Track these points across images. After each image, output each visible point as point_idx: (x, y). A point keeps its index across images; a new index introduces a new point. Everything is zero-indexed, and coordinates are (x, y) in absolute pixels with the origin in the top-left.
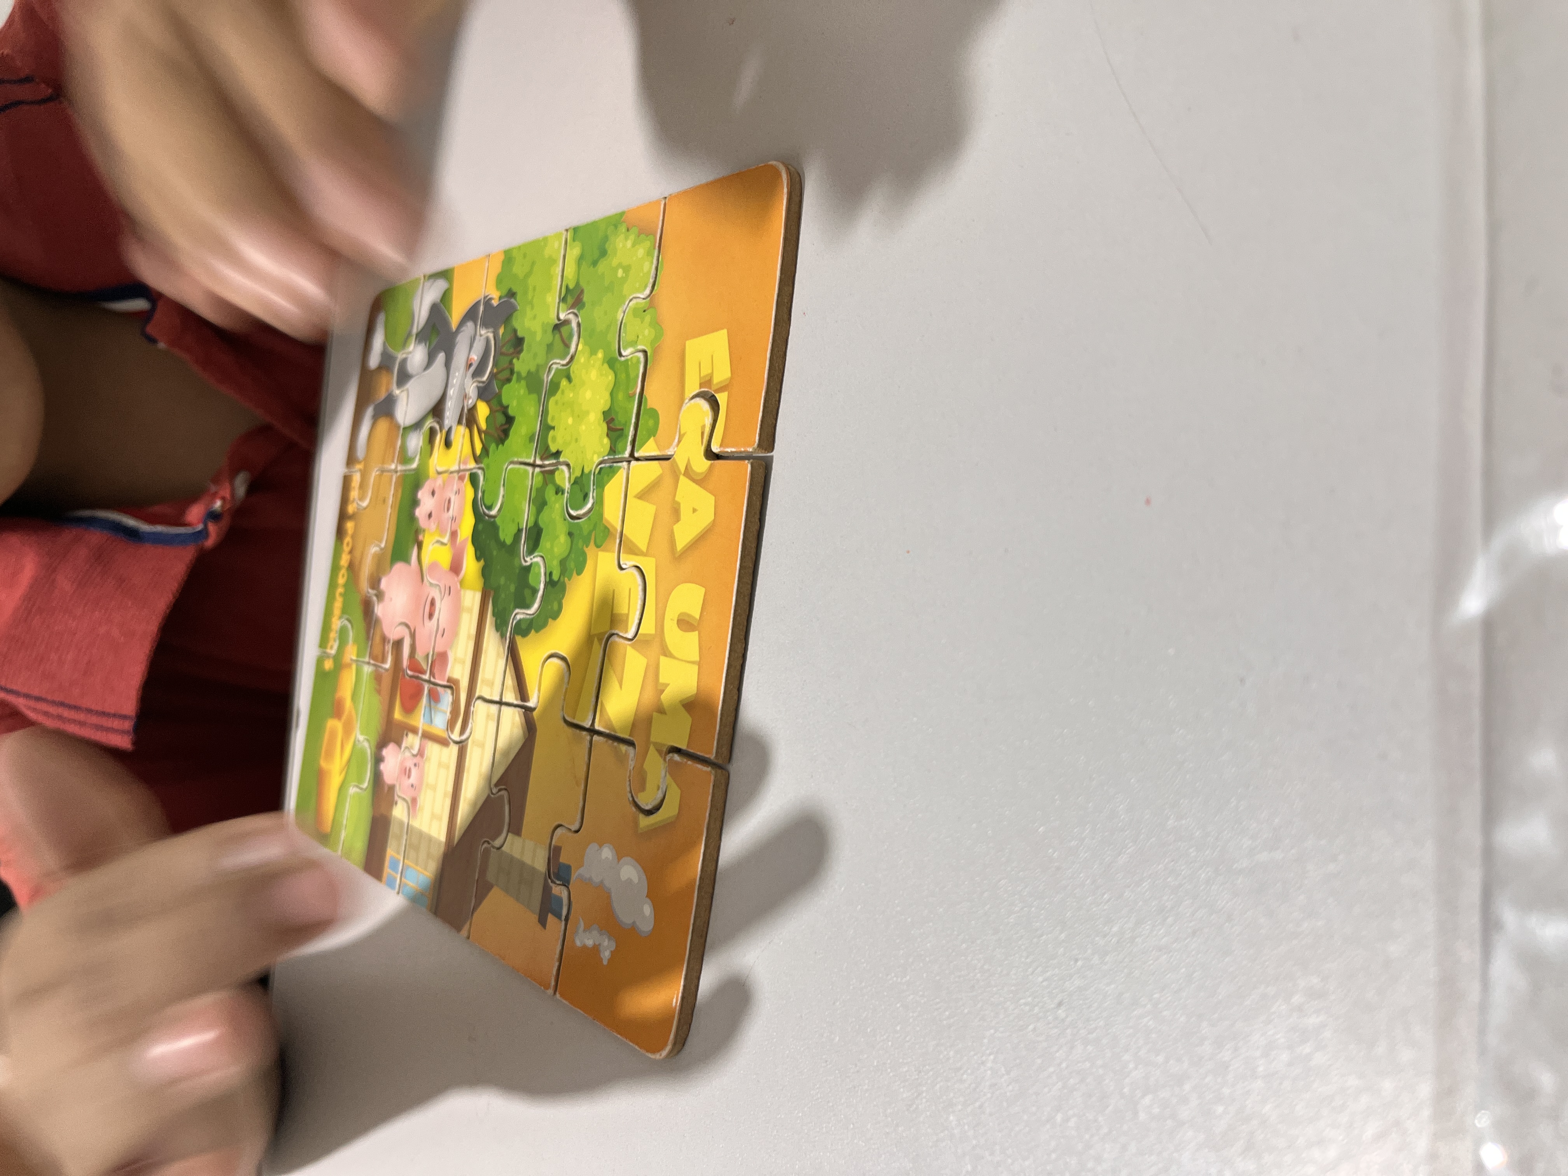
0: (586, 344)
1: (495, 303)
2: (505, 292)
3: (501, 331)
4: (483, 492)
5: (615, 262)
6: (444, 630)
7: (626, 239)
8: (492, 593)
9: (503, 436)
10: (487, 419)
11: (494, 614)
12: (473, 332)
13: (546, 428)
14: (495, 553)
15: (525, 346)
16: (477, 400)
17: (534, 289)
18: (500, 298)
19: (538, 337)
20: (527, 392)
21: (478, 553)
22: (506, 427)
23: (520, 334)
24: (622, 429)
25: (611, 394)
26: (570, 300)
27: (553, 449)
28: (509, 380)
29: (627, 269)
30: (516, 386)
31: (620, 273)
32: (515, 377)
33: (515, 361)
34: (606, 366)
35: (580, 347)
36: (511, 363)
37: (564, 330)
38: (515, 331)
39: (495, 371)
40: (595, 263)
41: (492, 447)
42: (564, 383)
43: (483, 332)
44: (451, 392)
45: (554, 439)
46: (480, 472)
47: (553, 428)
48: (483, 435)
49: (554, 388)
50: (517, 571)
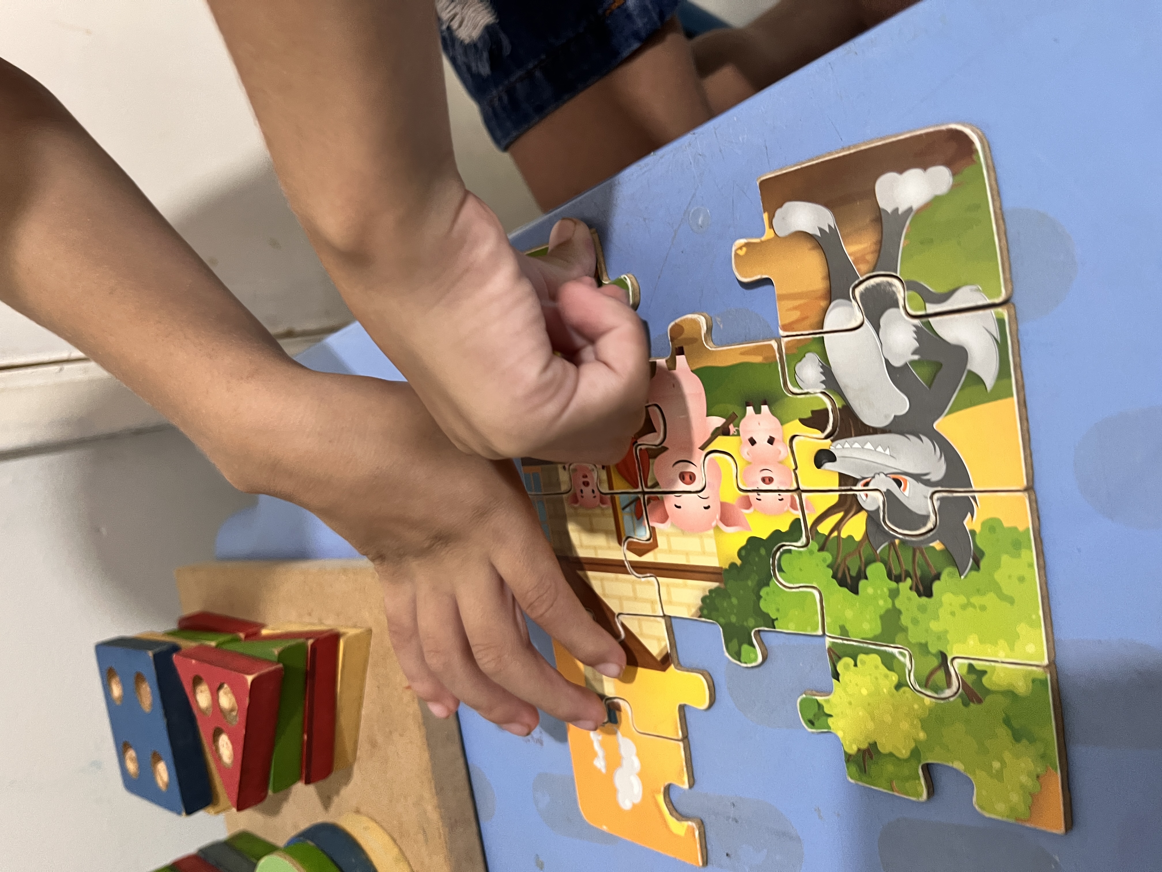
0: (931, 710)
1: (968, 523)
3: (937, 545)
4: (789, 551)
5: (1007, 756)
6: (679, 507)
7: (1029, 775)
8: (722, 586)
9: (840, 575)
10: (850, 537)
11: (711, 591)
13: (854, 654)
14: (750, 583)
16: (867, 511)
17: (983, 608)
18: (973, 532)
19: (934, 626)
20: (882, 612)
21: (743, 553)
22: (849, 580)
24: (865, 772)
25: (891, 755)
26: (970, 679)
27: (840, 668)
28: (890, 576)
29: (999, 776)
30: (886, 590)
31: (996, 765)
34: (913, 745)
35: (927, 701)
39: (897, 541)
40: (1007, 722)
41: (828, 556)
42: (894, 678)
45: (846, 667)
46: (804, 540)
47: (856, 665)
49: (889, 662)
50: (745, 624)
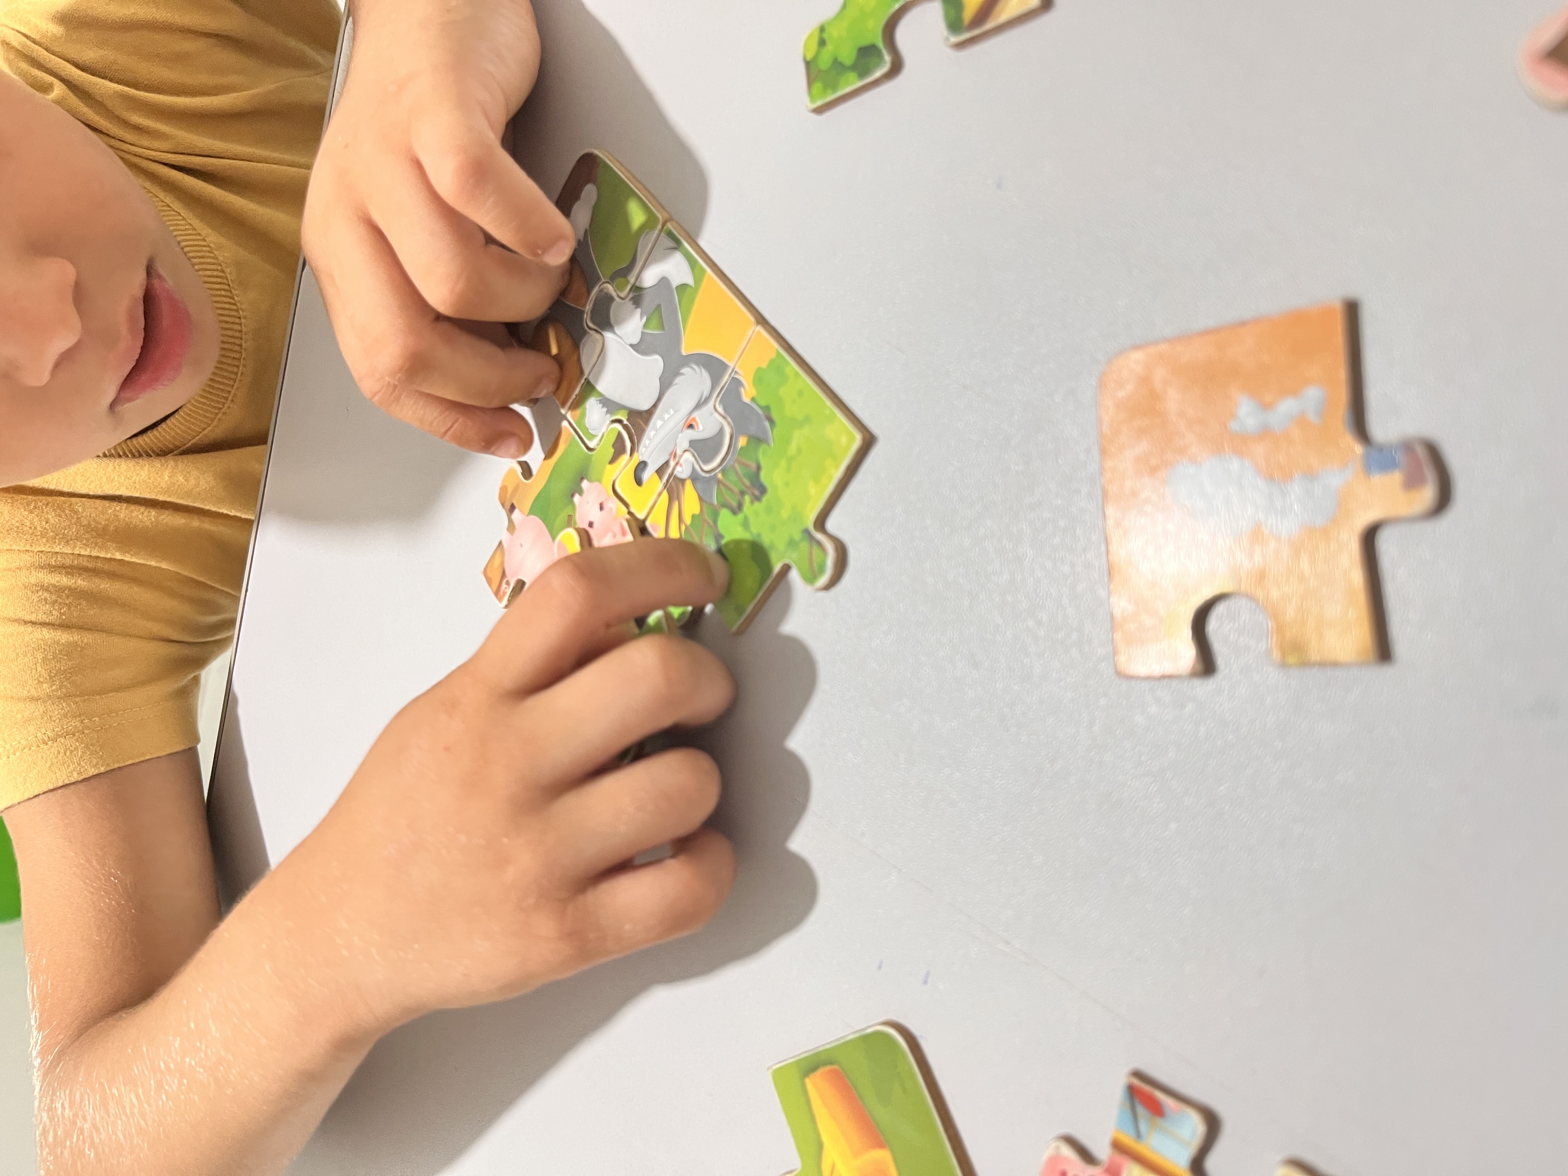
2: (763, 403)
12: (706, 393)
15: (765, 499)
23: (764, 477)
32: (740, 516)
33: (747, 498)
36: (742, 493)
37: (816, 550)
38: (759, 468)
43: (720, 409)
44: (656, 421)
48: (683, 528)
